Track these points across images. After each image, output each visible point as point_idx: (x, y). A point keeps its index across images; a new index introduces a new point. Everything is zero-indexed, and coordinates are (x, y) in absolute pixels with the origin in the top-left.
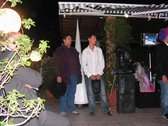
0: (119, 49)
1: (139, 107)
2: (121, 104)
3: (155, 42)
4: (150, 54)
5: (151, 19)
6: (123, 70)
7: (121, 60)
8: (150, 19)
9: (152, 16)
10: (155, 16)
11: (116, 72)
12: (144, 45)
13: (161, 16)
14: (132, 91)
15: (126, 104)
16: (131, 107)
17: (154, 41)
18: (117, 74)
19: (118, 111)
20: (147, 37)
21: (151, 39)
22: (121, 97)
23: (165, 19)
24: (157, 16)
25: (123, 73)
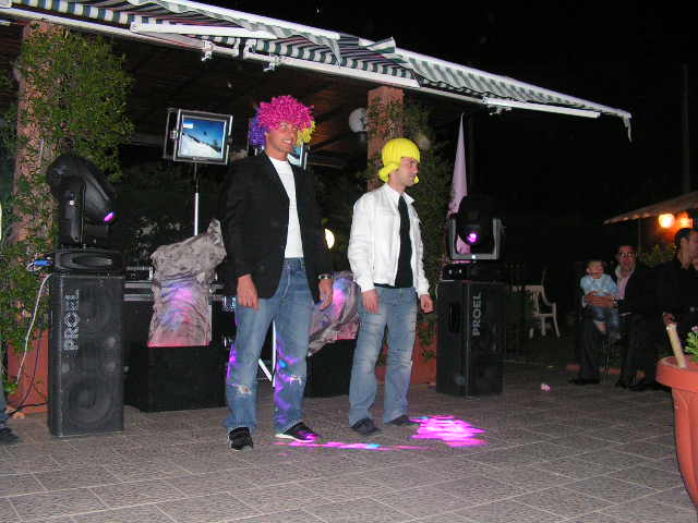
1: (144, 408)
2: (64, 394)
3: (219, 150)
4: (197, 194)
5: (215, 54)
7: (71, 214)
8: (208, 54)
9: (218, 44)
10: (232, 47)
11: (45, 263)
12: (177, 157)
13: (250, 50)
14: (112, 341)
15: (84, 396)
16: (105, 406)
17: (216, 144)
18: (51, 269)
20: (190, 126)
21: (205, 134)
22: (64, 369)
23: (267, 64)
24: (236, 46)
25: (75, 266)
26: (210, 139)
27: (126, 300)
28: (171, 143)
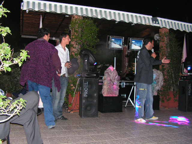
0: (84, 52)
1: (102, 112)
2: (84, 107)
3: (121, 46)
4: (115, 58)
6: (87, 74)
8: (117, 21)
11: (79, 75)
12: (110, 48)
14: (95, 95)
15: (88, 108)
16: (94, 110)
17: (120, 44)
18: (81, 77)
19: (81, 115)
20: (113, 40)
22: (84, 101)
25: (87, 76)
26: (118, 43)
27: (99, 84)
28: (108, 45)
